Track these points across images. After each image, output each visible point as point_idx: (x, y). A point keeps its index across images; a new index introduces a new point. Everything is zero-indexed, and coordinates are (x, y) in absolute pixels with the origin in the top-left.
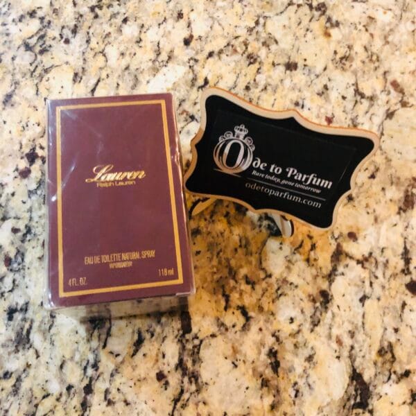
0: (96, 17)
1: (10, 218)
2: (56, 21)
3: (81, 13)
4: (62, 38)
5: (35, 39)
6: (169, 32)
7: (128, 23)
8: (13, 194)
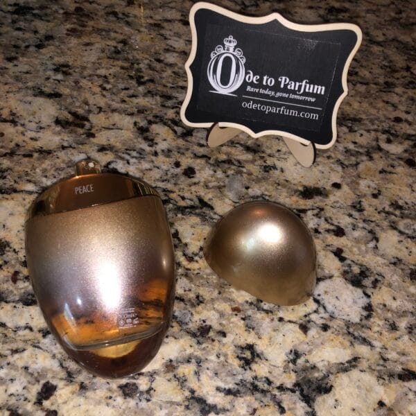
0: (152, 81)
1: (378, 145)
2: (154, 112)
3: (146, 91)
4: (177, 107)
5: (176, 128)
6: (175, 33)
7: (162, 58)
8: (355, 143)
